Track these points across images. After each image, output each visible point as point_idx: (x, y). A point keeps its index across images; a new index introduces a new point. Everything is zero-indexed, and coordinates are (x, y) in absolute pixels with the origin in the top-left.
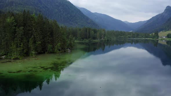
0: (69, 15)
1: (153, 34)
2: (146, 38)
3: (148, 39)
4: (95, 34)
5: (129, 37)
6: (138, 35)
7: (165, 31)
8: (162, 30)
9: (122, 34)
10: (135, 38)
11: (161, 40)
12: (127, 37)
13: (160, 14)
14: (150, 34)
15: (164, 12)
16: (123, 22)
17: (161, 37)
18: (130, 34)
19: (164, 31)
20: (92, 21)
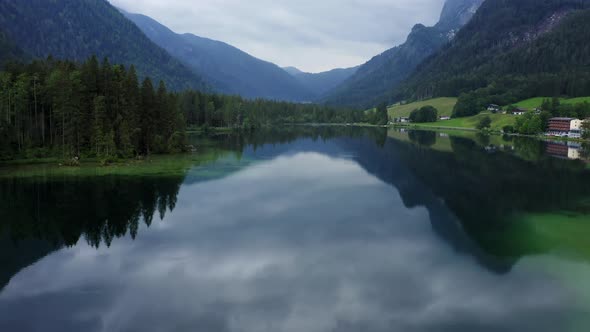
0: (98, 43)
1: (372, 112)
2: (355, 124)
3: (361, 124)
4: (219, 111)
5: (309, 121)
6: (332, 114)
7: (407, 103)
8: (398, 98)
9: (287, 109)
10: (323, 122)
11: (395, 127)
12: (302, 119)
13: (395, 48)
14: (366, 112)
15: (406, 43)
16: (281, 69)
17: (396, 120)
18: (308, 109)
19: (404, 102)
20: (181, 66)
